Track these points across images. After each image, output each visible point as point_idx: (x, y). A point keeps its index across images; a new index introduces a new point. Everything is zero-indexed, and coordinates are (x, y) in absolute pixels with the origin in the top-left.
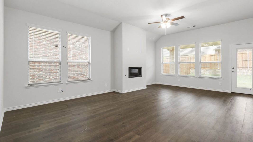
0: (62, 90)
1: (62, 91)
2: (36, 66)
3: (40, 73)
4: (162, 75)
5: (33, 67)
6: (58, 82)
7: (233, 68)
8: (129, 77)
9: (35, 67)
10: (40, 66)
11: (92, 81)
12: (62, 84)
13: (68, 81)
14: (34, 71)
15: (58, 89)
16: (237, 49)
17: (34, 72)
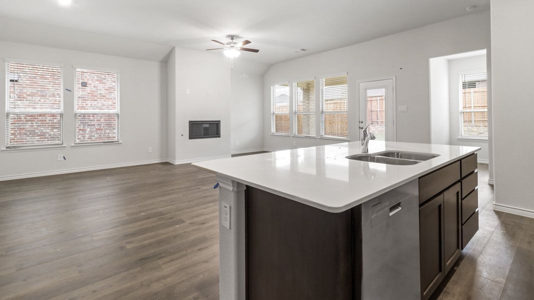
0: (64, 157)
1: (65, 159)
2: (47, 120)
3: (54, 132)
4: (273, 135)
5: (43, 121)
6: (58, 144)
7: (362, 122)
8: (191, 138)
9: (45, 121)
10: (55, 120)
11: (120, 143)
12: (65, 147)
13: (75, 144)
14: (43, 129)
15: (57, 156)
16: (366, 89)
17: (44, 131)
